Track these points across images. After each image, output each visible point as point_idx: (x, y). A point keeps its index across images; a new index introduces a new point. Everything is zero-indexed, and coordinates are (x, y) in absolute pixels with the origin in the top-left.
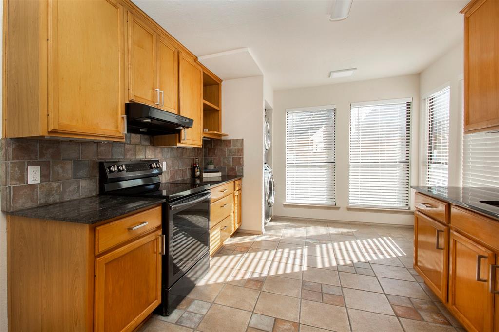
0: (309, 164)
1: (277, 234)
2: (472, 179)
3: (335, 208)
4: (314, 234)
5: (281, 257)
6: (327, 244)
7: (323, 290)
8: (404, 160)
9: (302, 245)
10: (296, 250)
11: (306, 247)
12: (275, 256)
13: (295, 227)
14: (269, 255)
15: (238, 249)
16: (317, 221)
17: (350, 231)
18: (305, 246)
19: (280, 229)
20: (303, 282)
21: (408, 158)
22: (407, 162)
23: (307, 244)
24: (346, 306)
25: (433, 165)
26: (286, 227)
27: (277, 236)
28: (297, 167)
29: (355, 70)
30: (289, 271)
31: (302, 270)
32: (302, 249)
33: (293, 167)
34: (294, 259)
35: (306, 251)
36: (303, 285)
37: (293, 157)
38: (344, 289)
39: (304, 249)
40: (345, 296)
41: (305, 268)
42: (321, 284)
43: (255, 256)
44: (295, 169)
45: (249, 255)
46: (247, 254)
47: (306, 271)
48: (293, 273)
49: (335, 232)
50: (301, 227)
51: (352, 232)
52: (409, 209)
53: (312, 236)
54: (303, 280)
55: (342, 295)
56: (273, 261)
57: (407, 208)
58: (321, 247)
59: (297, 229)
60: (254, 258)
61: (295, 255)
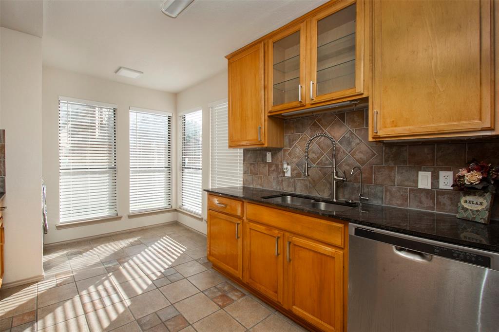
0: (89, 170)
1: (64, 270)
2: (218, 181)
3: (117, 218)
4: (107, 254)
5: (92, 301)
6: (127, 261)
7: (161, 318)
8: (167, 166)
9: (104, 274)
10: (102, 283)
11: (111, 274)
12: (83, 305)
13: (80, 253)
14: (74, 308)
15: (16, 322)
16: (100, 238)
17: (136, 239)
18: (109, 273)
19: (63, 262)
20: (139, 321)
21: (169, 164)
22: (169, 167)
23: (108, 270)
24: (190, 324)
25: (186, 170)
26: (69, 256)
27: (65, 273)
28: (74, 174)
29: (142, 74)
30: (114, 316)
31: (127, 306)
32: (108, 278)
33: (69, 174)
34: (109, 296)
35: (113, 278)
36: (141, 326)
37: (68, 161)
38: (176, 306)
39: (110, 278)
40: (182, 313)
41: (128, 303)
42: (156, 313)
43: (55, 318)
44: (71, 177)
45: (44, 323)
46: (40, 323)
47: (131, 305)
48: (120, 317)
49: (126, 245)
50: (87, 250)
51: (139, 240)
52: (171, 207)
53: (107, 258)
54: (137, 318)
55: (178, 313)
56: (86, 313)
57: (170, 206)
58: (124, 267)
59: (85, 254)
60: (55, 324)
61: (106, 290)
